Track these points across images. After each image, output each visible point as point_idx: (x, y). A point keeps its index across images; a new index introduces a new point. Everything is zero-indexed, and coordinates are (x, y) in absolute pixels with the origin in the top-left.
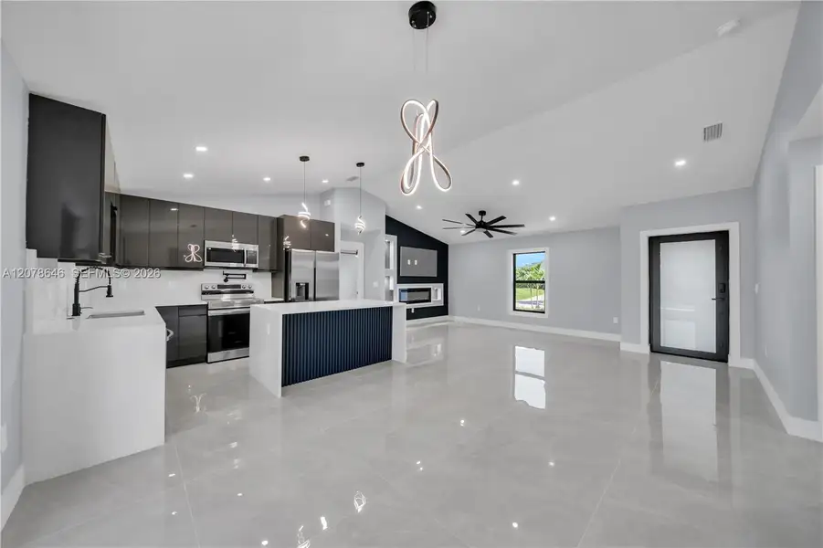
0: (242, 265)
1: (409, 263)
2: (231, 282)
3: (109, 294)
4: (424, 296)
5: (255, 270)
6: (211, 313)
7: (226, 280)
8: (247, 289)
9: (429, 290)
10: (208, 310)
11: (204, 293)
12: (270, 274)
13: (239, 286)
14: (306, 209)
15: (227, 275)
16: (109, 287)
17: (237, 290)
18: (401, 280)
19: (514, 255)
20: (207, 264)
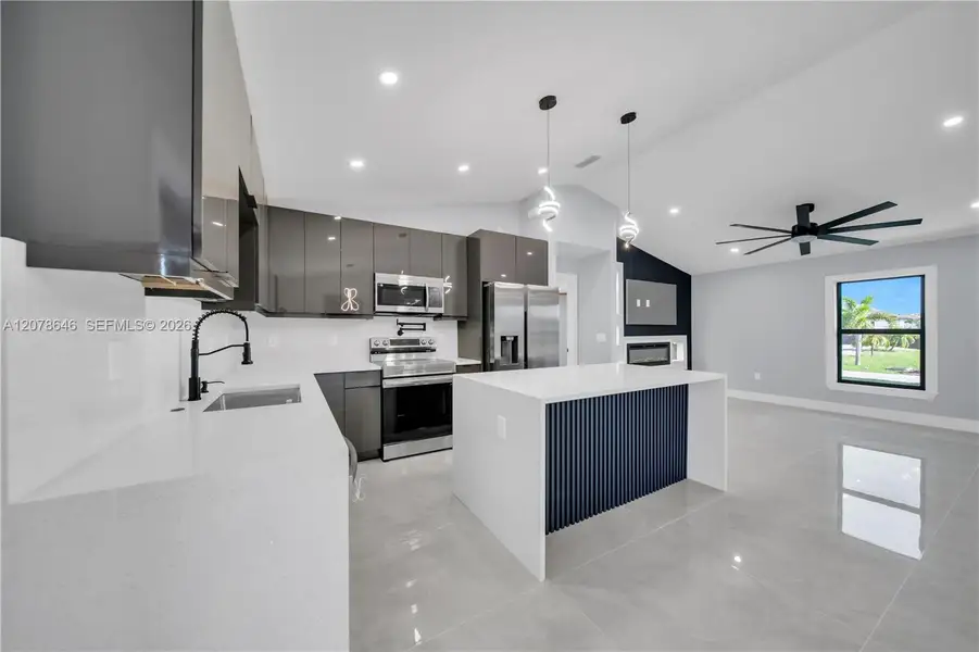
0: (421, 310)
1: (639, 304)
2: (407, 335)
3: (247, 360)
4: (660, 354)
5: (438, 317)
6: (387, 384)
7: (400, 333)
8: (427, 345)
9: (666, 345)
10: (382, 378)
11: (373, 352)
12: (456, 322)
13: (416, 341)
14: (553, 197)
15: (402, 324)
16: (246, 346)
17: (415, 347)
18: (630, 330)
19: (839, 284)
20: (379, 308)
